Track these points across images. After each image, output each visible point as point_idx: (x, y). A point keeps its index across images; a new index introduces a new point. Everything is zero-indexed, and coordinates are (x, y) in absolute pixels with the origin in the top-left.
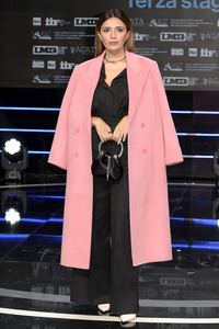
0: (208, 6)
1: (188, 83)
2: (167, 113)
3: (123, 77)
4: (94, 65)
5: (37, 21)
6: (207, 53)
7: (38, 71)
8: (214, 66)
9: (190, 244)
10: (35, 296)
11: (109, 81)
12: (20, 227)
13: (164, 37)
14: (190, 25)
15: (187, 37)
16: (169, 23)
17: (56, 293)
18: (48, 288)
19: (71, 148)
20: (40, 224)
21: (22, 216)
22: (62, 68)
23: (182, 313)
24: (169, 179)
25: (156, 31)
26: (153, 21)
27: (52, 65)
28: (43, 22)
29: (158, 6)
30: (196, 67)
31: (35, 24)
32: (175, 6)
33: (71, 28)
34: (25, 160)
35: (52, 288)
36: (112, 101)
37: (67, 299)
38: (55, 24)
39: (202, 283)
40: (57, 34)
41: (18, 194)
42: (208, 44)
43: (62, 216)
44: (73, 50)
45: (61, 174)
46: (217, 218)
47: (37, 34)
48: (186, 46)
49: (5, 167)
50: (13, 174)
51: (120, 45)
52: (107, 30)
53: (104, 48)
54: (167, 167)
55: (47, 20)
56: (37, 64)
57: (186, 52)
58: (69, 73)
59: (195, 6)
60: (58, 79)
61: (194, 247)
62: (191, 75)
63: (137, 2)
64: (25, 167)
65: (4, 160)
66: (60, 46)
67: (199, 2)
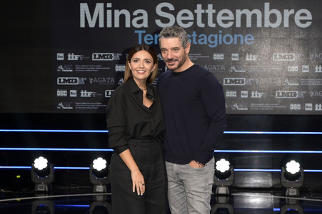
0: (205, 43)
5: (60, 56)
7: (62, 99)
22: (82, 96)
27: (74, 93)
28: (66, 57)
31: (58, 59)
33: (90, 62)
34: (51, 175)
38: (76, 59)
40: (78, 68)
41: (46, 204)
44: (91, 80)
47: (61, 67)
49: (35, 181)
50: (42, 187)
55: (69, 55)
56: (61, 93)
59: (195, 43)
63: (146, 39)
64: (51, 180)
65: (33, 175)
66: (80, 77)
67: (197, 38)
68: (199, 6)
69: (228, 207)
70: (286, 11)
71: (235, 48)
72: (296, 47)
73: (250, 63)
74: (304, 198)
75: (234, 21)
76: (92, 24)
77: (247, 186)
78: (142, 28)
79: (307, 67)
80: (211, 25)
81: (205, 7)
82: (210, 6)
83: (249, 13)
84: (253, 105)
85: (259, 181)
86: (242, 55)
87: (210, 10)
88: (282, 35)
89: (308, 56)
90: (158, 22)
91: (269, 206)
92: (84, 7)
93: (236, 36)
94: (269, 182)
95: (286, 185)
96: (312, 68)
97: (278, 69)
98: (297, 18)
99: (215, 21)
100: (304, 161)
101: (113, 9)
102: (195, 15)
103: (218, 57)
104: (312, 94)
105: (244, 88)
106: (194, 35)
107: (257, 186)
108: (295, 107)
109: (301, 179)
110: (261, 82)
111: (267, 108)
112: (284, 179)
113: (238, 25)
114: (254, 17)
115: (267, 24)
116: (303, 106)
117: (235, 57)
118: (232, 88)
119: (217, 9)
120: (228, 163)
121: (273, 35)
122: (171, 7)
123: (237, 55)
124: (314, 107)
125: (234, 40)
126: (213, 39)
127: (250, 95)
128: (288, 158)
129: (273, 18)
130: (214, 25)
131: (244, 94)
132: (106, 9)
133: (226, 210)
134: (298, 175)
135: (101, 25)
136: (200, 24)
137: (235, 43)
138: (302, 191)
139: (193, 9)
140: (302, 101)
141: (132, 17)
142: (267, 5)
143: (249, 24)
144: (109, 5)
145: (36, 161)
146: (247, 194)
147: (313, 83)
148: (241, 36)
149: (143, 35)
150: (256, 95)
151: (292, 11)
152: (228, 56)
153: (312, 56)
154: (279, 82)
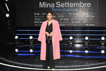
0: (67, 11)
1: (64, 25)
2: (60, 31)
3: (51, 24)
4: (46, 22)
5: (35, 14)
6: (67, 19)
7: (36, 23)
8: (68, 22)
9: (64, 55)
10: (36, 66)
11: (49, 25)
12: (33, 53)
13: (59, 16)
14: (64, 14)
15: (63, 16)
16: (60, 14)
17: (40, 65)
18: (38, 64)
19: (42, 38)
20: (36, 52)
21: (33, 51)
23: (63, 68)
24: (60, 43)
25: (58, 15)
26: (57, 14)
27: (38, 22)
28: (36, 14)
29: (58, 11)
30: (65, 22)
32: (61, 11)
33: (42, 15)
34: (33, 40)
35: (39, 64)
36: (49, 29)
37: (42, 66)
38: (39, 14)
39: (67, 63)
40: (39, 16)
41: (32, 47)
42: (67, 18)
43: (40, 51)
44: (42, 19)
45: (40, 43)
46: (69, 50)
47: (35, 16)
48: (63, 18)
49: (30, 41)
50: (31, 43)
51: (51, 18)
52: (48, 15)
53: (48, 19)
54: (59, 41)
56: (35, 22)
57: (63, 19)
58: (41, 24)
59: (65, 11)
60: (39, 25)
61: (65, 56)
62: (64, 23)
63: (54, 10)
64: (33, 41)
65: (29, 40)
66: (40, 19)
67: (65, 10)
68: (66, 3)
69: (72, 47)
70: (85, 3)
71: (74, 12)
72: (87, 11)
73: (77, 15)
74: (89, 45)
75: (74, 6)
76: (42, 7)
77: (76, 42)
78: (53, 8)
79: (90, 16)
80: (68, 7)
81: (67, 3)
82: (68, 2)
83: (77, 4)
84: (78, 25)
85: (79, 41)
86: (75, 13)
87: (68, 3)
88: (84, 9)
89: (90, 13)
90: (57, 6)
91: (81, 47)
92: (40, 3)
93: (74, 9)
94: (81, 42)
95: (85, 42)
96: (91, 16)
97: (83, 16)
98: (88, 5)
99: (69, 6)
100: (89, 37)
101: (47, 3)
102: (65, 4)
103: (70, 14)
104: (91, 22)
105: (76, 21)
106: (65, 9)
107: (79, 42)
108: (87, 25)
109: (89, 41)
110: (79, 19)
111: (81, 25)
112: (85, 41)
113: (74, 7)
114: (78, 5)
115: (81, 6)
116: (89, 25)
117: (74, 14)
118: (73, 21)
119: (70, 3)
120: (72, 37)
121: (82, 9)
122: (60, 3)
123: (74, 13)
124: (91, 25)
125: (73, 10)
126: (69, 10)
127: (77, 22)
128: (86, 36)
129: (82, 5)
130: (69, 7)
131: (76, 22)
132: (45, 3)
133: (72, 48)
134: (88, 40)
135: (44, 7)
136: (66, 7)
137: (74, 10)
138: (89, 44)
139: (64, 3)
140: (88, 24)
141: (51, 5)
142: (81, 2)
143: (77, 6)
144: (46, 2)
145: (30, 37)
146: (76, 44)
147: (91, 19)
148: (75, 9)
149: (53, 9)
150: (78, 22)
151: (86, 3)
152: (72, 14)
153: (91, 13)
154: (83, 19)
